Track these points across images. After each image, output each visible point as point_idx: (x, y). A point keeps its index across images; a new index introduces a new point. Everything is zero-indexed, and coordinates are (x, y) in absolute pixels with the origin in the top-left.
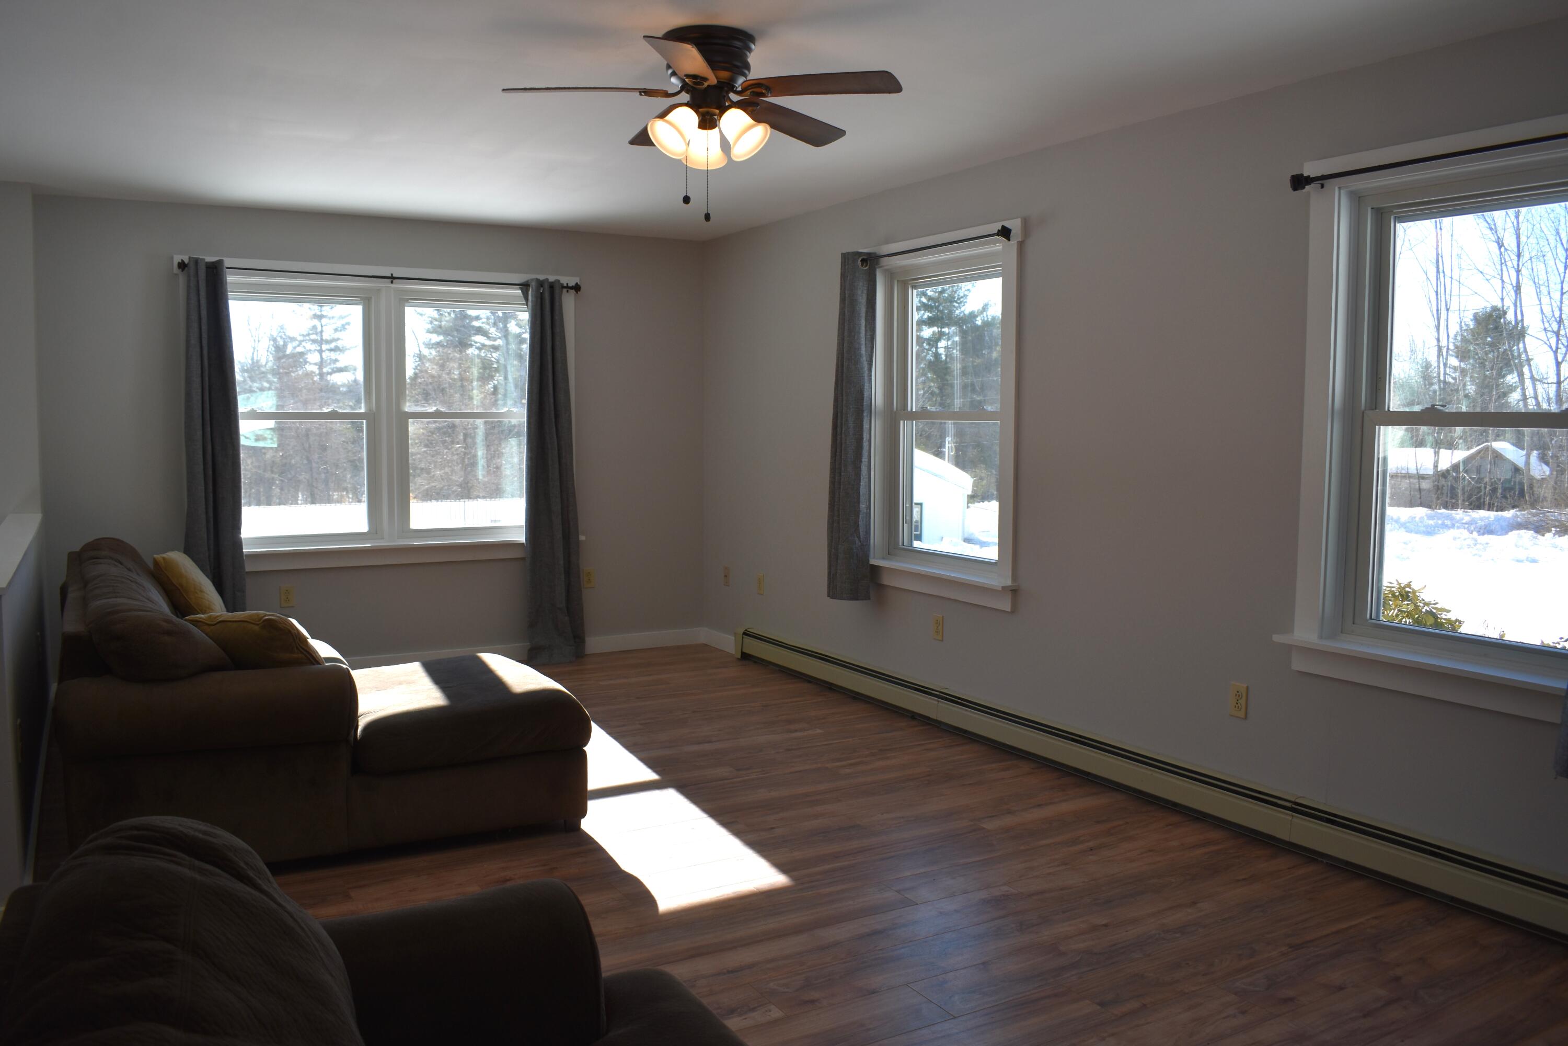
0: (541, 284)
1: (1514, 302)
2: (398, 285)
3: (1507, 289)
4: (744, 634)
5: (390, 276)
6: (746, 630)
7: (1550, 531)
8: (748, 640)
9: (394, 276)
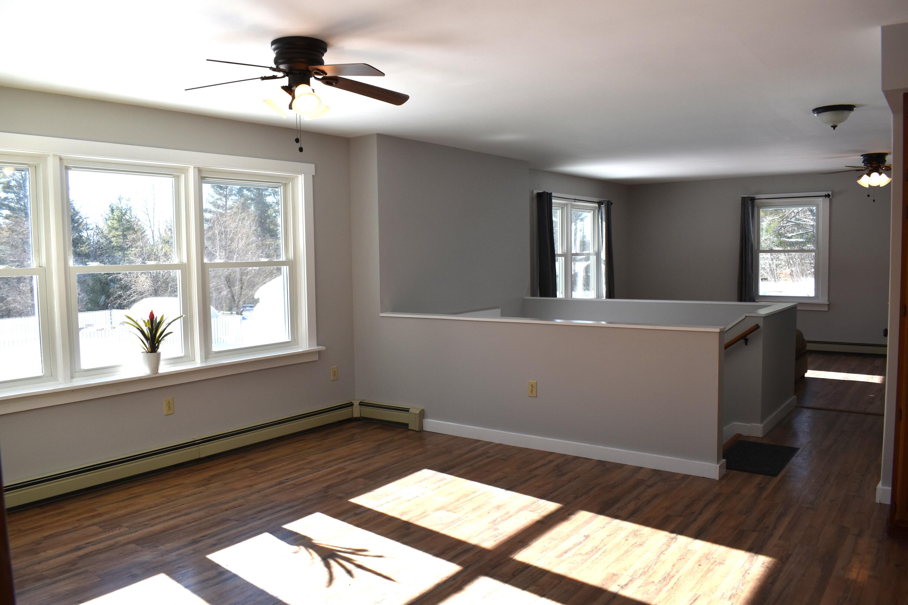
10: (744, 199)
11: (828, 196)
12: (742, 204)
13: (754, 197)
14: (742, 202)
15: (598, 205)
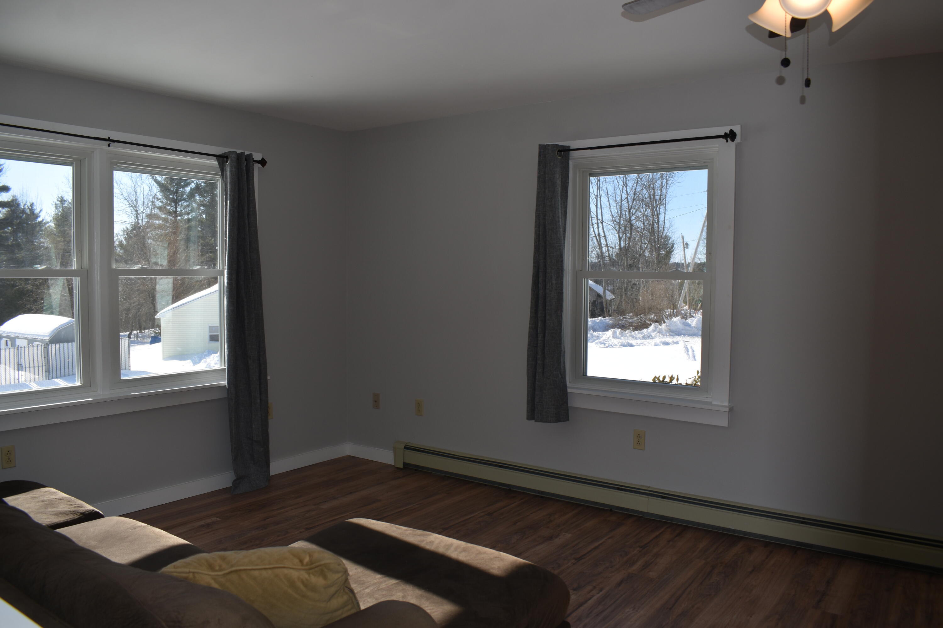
0: (239, 156)
1: (595, 205)
2: (116, 148)
3: (592, 197)
4: (405, 448)
5: (108, 138)
6: (406, 445)
7: (630, 329)
8: (408, 452)
9: (111, 138)
10: (543, 150)
11: (731, 136)
12: (540, 162)
13: (569, 146)
14: (540, 156)
15: (219, 163)
